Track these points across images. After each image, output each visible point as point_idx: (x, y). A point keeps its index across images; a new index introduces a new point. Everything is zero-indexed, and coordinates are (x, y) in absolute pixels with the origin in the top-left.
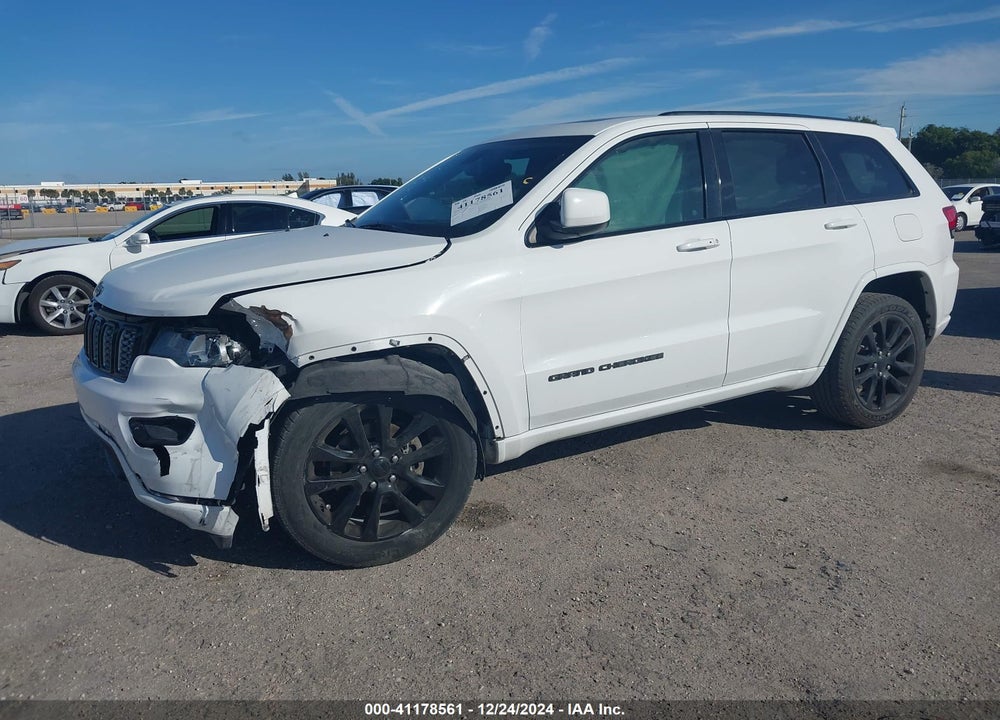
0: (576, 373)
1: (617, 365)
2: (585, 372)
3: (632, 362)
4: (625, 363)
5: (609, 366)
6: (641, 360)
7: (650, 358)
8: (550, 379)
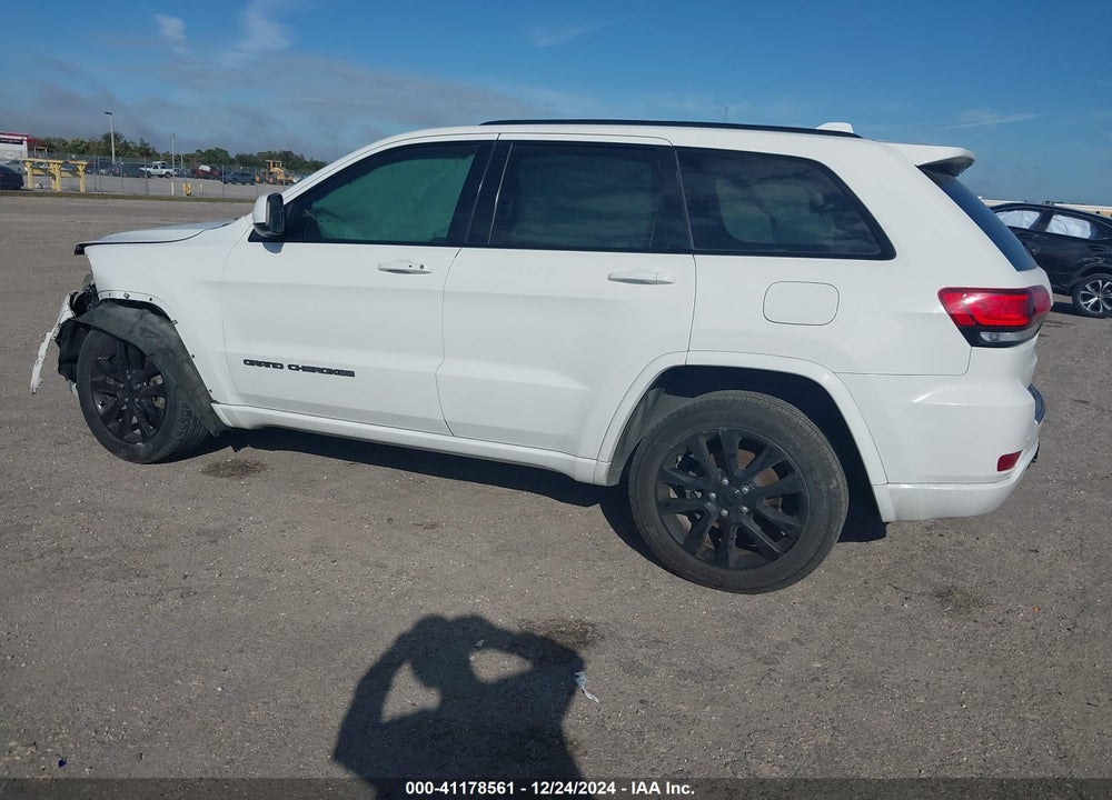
0: (267, 365)
1: (305, 369)
2: (275, 365)
3: (321, 371)
4: (313, 370)
5: (298, 368)
6: (330, 372)
7: (340, 373)
8: (245, 361)
